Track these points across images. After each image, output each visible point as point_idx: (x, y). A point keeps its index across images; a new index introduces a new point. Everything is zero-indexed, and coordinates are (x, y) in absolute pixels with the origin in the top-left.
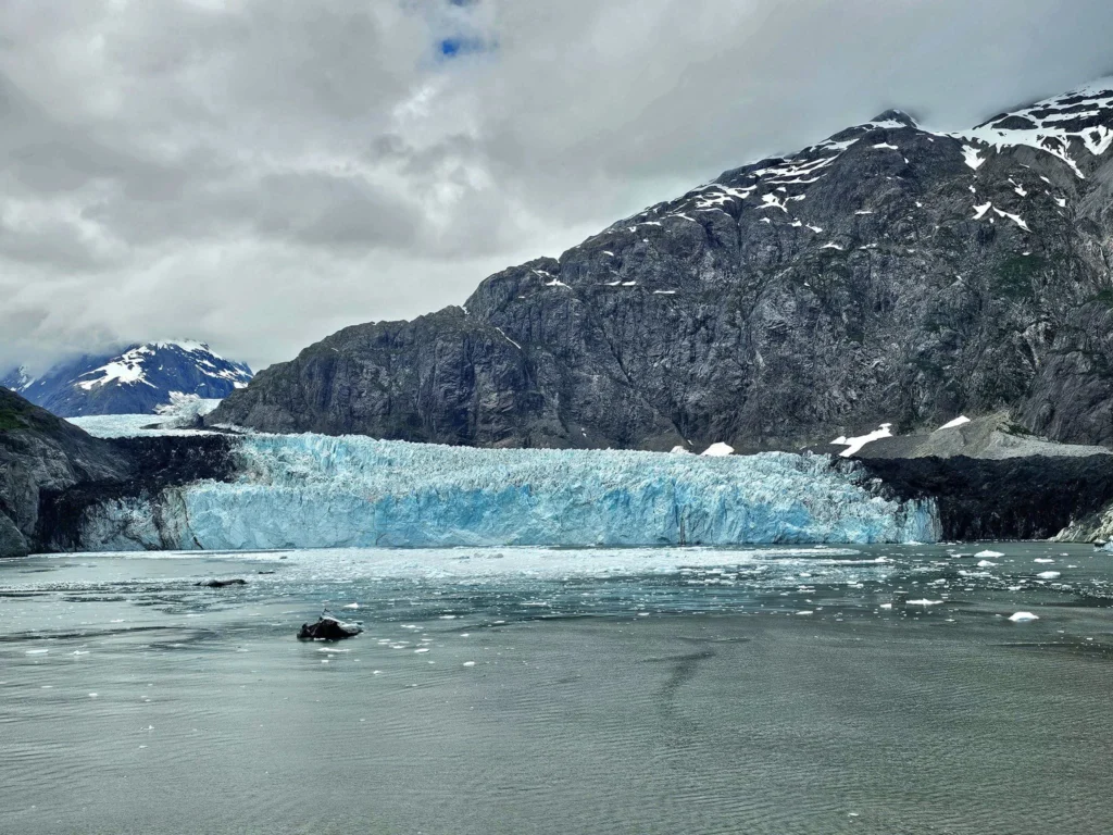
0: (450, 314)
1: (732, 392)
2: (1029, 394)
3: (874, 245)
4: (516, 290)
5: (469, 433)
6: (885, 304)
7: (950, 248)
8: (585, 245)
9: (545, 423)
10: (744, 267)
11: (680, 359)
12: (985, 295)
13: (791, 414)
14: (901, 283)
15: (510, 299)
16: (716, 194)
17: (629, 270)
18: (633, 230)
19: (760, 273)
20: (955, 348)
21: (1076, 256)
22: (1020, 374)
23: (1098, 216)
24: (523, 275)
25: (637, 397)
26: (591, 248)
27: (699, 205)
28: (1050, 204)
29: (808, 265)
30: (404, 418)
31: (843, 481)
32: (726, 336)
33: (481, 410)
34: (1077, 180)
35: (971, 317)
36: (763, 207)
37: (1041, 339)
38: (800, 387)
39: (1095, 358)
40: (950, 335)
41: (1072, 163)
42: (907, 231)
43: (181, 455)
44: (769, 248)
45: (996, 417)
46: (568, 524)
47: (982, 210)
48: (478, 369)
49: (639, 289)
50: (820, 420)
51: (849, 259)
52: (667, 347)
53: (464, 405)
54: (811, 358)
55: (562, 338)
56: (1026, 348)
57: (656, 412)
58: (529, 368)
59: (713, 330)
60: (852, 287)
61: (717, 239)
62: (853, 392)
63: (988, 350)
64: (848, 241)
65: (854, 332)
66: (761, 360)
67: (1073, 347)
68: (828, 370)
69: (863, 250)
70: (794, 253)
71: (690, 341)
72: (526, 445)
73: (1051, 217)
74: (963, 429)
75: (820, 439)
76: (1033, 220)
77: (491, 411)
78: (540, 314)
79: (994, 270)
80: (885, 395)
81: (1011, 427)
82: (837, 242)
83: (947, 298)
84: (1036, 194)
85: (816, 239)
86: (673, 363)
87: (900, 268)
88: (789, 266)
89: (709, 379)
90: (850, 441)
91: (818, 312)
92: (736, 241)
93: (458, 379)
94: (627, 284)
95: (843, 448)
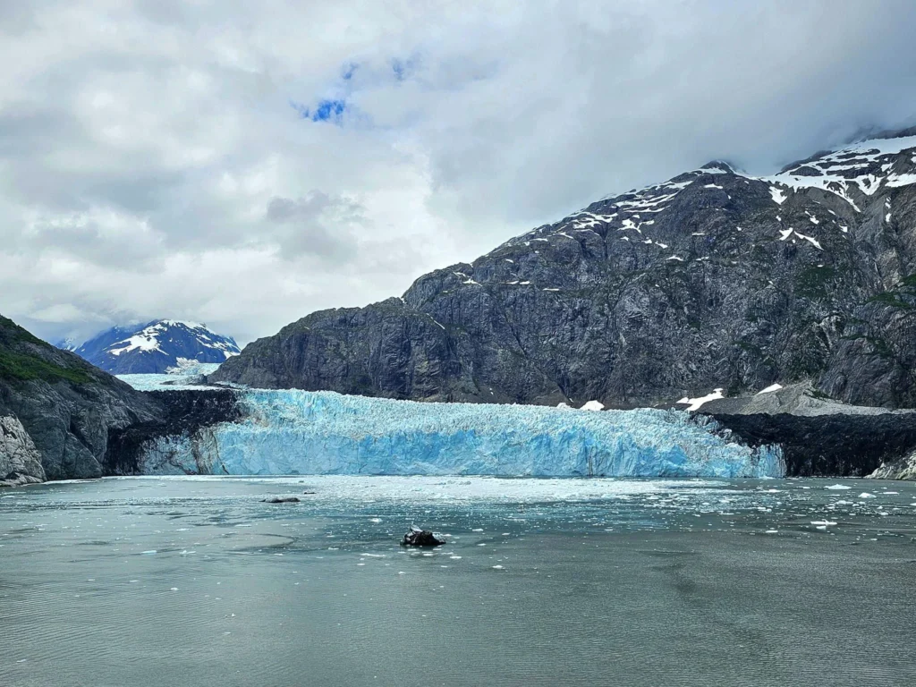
0: (392, 304)
1: (602, 364)
2: (827, 368)
3: (707, 258)
4: (441, 286)
5: (406, 391)
6: (715, 301)
7: (763, 261)
8: (491, 254)
9: (463, 384)
10: (609, 273)
11: (563, 338)
12: (791, 296)
13: (647, 381)
14: (727, 285)
16: (588, 219)
17: (525, 273)
18: (528, 244)
19: (621, 277)
20: (769, 333)
21: (857, 269)
22: (819, 354)
23: (872, 239)
24: (446, 275)
25: (531, 366)
26: (497, 256)
27: (576, 226)
28: (837, 230)
29: (658, 271)
30: (358, 378)
31: (702, 430)
32: (597, 322)
33: (415, 374)
34: (855, 213)
35: (780, 312)
36: (623, 229)
37: (834, 328)
38: (653, 361)
39: (877, 342)
40: (766, 324)
41: (851, 201)
42: (731, 248)
43: (201, 404)
44: (628, 259)
45: (801, 385)
46: (503, 460)
47: (786, 233)
48: (413, 344)
49: (532, 287)
50: (669, 385)
51: (689, 268)
52: (554, 330)
53: (403, 370)
54: (661, 339)
55: (475, 322)
56: (822, 334)
57: (546, 378)
58: (450, 344)
59: (587, 318)
60: (691, 288)
61: (590, 252)
62: (694, 366)
63: (794, 336)
64: (687, 255)
65: (693, 321)
66: (624, 340)
67: (859, 334)
68: (674, 348)
69: (699, 262)
70: (646, 263)
71: (571, 326)
72: (448, 400)
73: (838, 240)
74: (778, 394)
76: (825, 241)
77: (422, 375)
78: (459, 303)
79: (797, 277)
80: (717, 368)
81: (814, 392)
82: (678, 255)
83: (763, 297)
84: (826, 222)
85: (663, 253)
86: (558, 342)
87: (727, 275)
88: (643, 272)
89: (585, 353)
90: (692, 401)
91: (666, 306)
92: (604, 253)
93: (399, 350)
94: (523, 283)
95: (687, 406)
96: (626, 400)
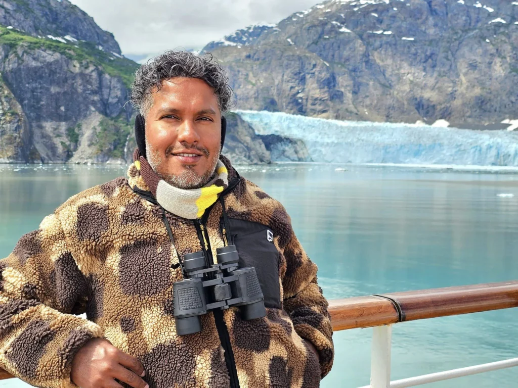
1: (447, 94)
4: (323, 33)
5: (303, 110)
9: (346, 106)
10: (450, 27)
11: (418, 76)
13: (480, 107)
15: (320, 37)
17: (388, 25)
18: (388, 2)
24: (326, 25)
25: (395, 95)
26: (364, 11)
29: (489, 30)
30: (267, 100)
32: (443, 65)
33: (310, 98)
38: (484, 94)
44: (464, 18)
48: (308, 76)
49: (394, 36)
50: (495, 111)
51: (510, 29)
52: (411, 69)
53: (301, 95)
54: (490, 79)
55: (352, 61)
57: (406, 103)
58: (334, 76)
59: (436, 61)
60: (512, 44)
61: (435, 11)
64: (509, 19)
65: (513, 67)
66: (463, 79)
69: (517, 25)
70: (478, 22)
71: (423, 66)
75: (496, 120)
77: (316, 99)
78: (339, 47)
82: (503, 19)
85: (490, 15)
86: (414, 77)
88: (475, 29)
89: (434, 86)
90: (512, 122)
91: (495, 56)
92: (445, 12)
93: (297, 81)
94: (386, 33)
95: (508, 125)
96: (465, 120)
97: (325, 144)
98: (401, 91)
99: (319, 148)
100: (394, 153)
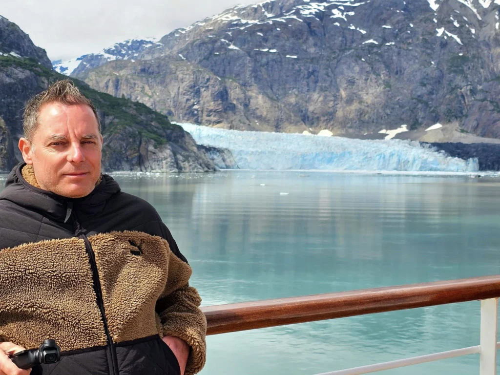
1: (329, 107)
2: (466, 116)
3: (393, 43)
4: (213, 50)
5: (199, 121)
6: (400, 72)
7: (427, 48)
8: (246, 28)
10: (328, 47)
12: (445, 72)
13: (359, 119)
14: (407, 63)
15: (210, 54)
16: (311, 8)
17: (272, 44)
18: (271, 23)
19: (337, 51)
20: (433, 94)
21: (481, 58)
22: (461, 107)
23: (489, 40)
24: (215, 41)
25: (282, 107)
26: (250, 30)
27: (302, 12)
28: (469, 32)
29: (364, 50)
32: (325, 80)
33: (205, 110)
34: (478, 21)
35: (439, 81)
36: (334, 17)
37: (468, 93)
38: (363, 107)
39: (495, 104)
40: (432, 89)
41: (475, 10)
42: (408, 38)
44: (340, 39)
45: (453, 125)
47: (440, 32)
48: (202, 90)
49: (279, 54)
50: (373, 122)
51: (382, 49)
52: (295, 84)
54: (367, 94)
55: (242, 76)
56: (463, 96)
57: (292, 115)
59: (317, 77)
60: (385, 63)
61: (314, 31)
62: (389, 111)
63: (448, 96)
64: (381, 40)
65: (387, 84)
66: (344, 93)
67: (485, 99)
68: (375, 100)
69: (388, 46)
70: (352, 42)
71: (307, 82)
72: (231, 128)
73: (470, 38)
74: (440, 129)
75: (374, 131)
76: (463, 39)
77: (211, 111)
78: (229, 63)
79: (448, 61)
80: (403, 113)
81: (461, 130)
82: (375, 40)
83: (429, 72)
84: (463, 26)
85: (364, 38)
86: (299, 92)
87: (406, 56)
88: (350, 49)
89: (317, 100)
90: (388, 132)
91: (370, 73)
92: (323, 33)
93: (192, 94)
94: (271, 51)
95: (386, 135)
96: (346, 130)
97: (250, 153)
98: (288, 104)
99: (245, 157)
100: (310, 160)
